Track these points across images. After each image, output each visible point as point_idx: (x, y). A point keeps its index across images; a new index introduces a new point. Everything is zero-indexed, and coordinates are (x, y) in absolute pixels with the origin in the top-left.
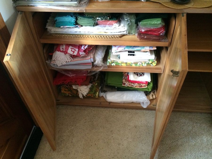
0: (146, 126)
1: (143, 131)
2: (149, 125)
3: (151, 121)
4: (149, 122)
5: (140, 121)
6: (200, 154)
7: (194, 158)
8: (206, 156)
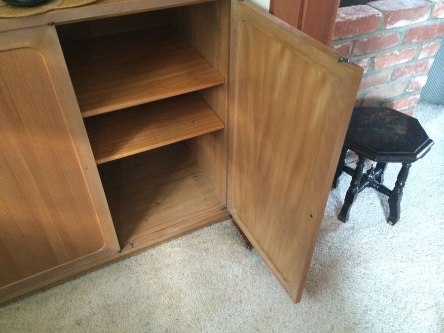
0: (104, 307)
1: (98, 324)
2: (109, 303)
3: (113, 290)
4: (108, 295)
5: (88, 302)
6: (228, 312)
7: (219, 325)
8: (239, 309)
